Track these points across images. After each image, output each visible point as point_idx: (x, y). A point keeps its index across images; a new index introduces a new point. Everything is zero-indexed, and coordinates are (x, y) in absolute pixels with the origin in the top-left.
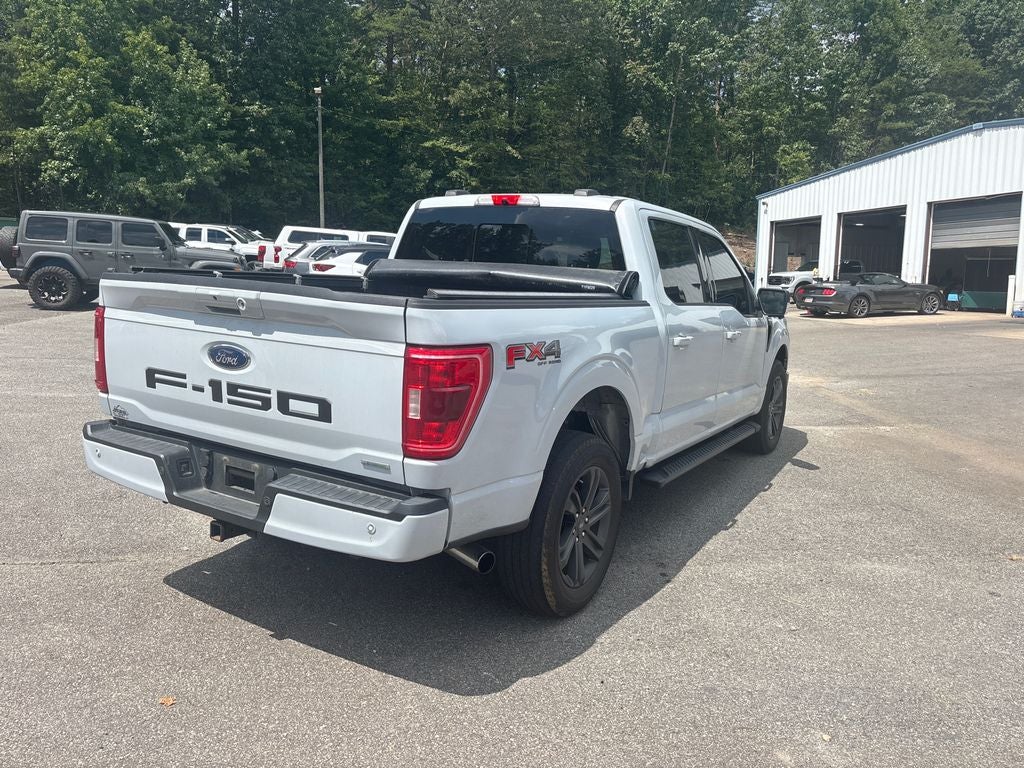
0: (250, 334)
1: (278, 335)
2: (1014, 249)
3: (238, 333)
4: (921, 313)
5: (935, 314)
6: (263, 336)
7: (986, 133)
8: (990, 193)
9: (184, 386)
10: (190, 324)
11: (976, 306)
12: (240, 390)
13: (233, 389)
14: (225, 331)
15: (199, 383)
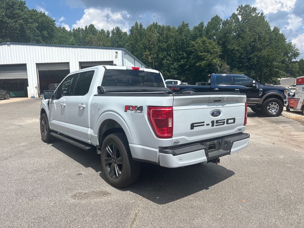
0: (221, 106)
1: (227, 105)
2: (27, 80)
3: (219, 106)
4: (5, 99)
5: (8, 99)
6: (224, 106)
7: (11, 46)
8: (16, 63)
9: (204, 125)
10: (206, 106)
11: (15, 96)
12: (219, 122)
13: (217, 122)
14: (216, 107)
15: (208, 123)
